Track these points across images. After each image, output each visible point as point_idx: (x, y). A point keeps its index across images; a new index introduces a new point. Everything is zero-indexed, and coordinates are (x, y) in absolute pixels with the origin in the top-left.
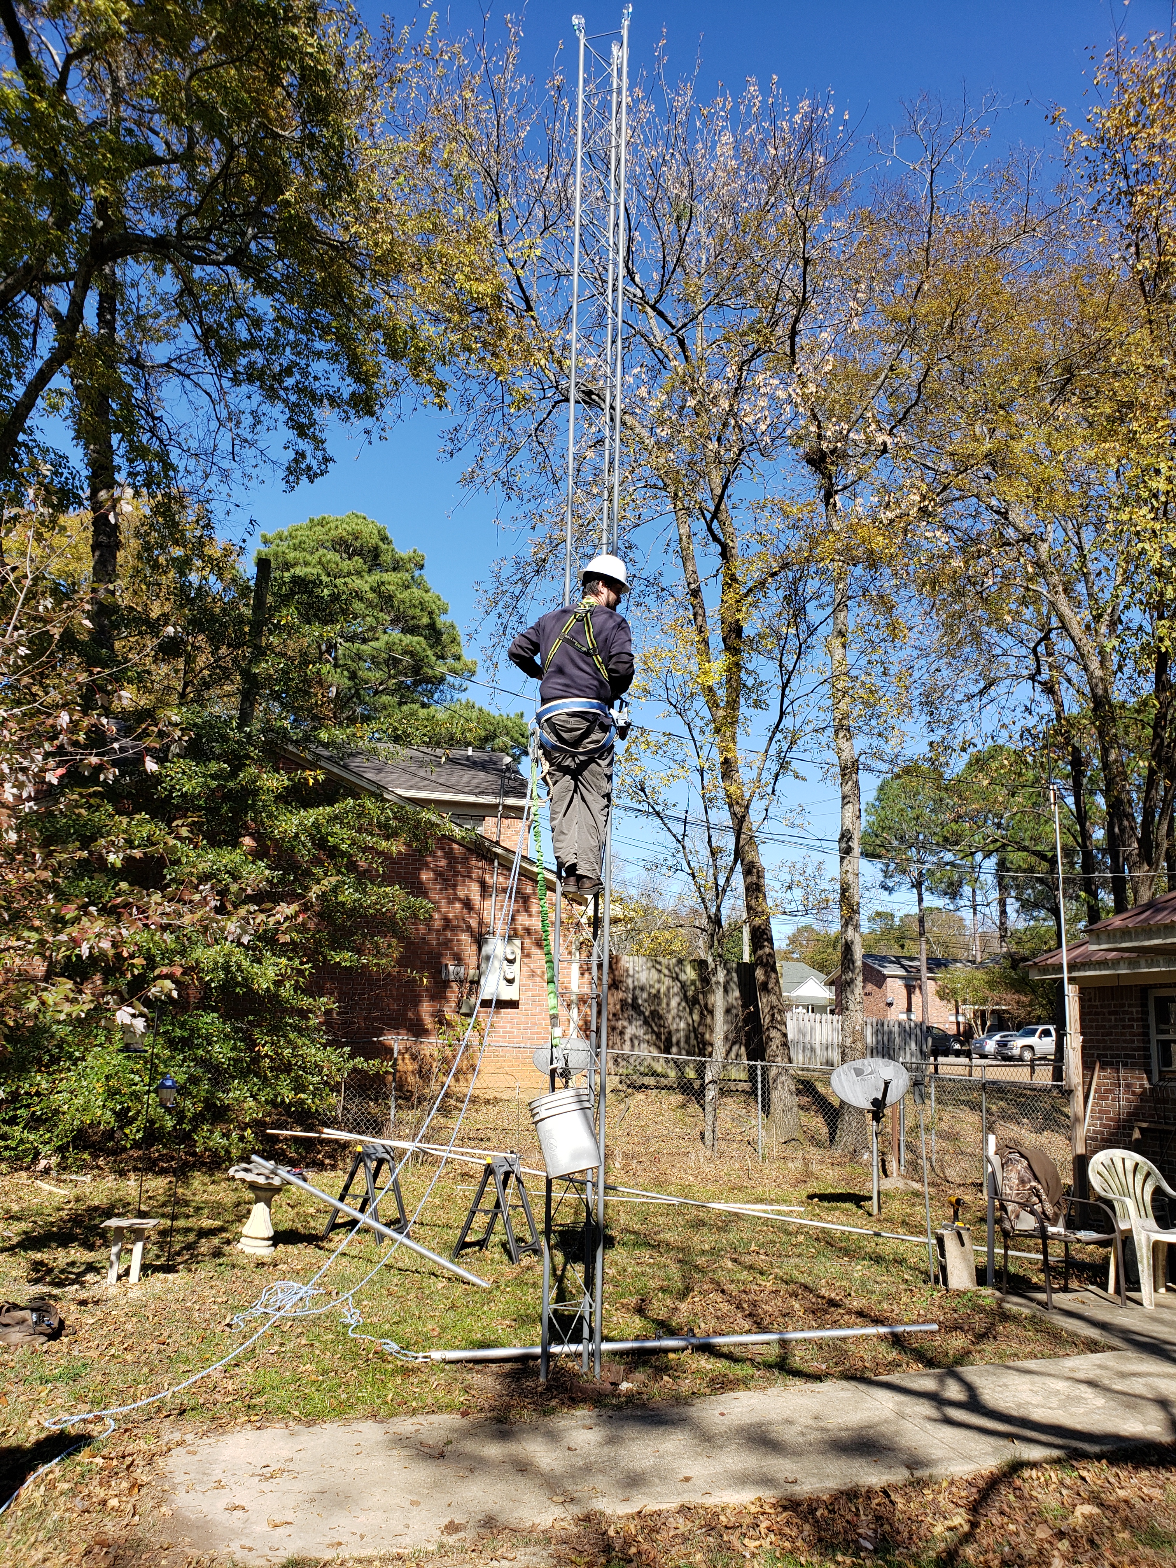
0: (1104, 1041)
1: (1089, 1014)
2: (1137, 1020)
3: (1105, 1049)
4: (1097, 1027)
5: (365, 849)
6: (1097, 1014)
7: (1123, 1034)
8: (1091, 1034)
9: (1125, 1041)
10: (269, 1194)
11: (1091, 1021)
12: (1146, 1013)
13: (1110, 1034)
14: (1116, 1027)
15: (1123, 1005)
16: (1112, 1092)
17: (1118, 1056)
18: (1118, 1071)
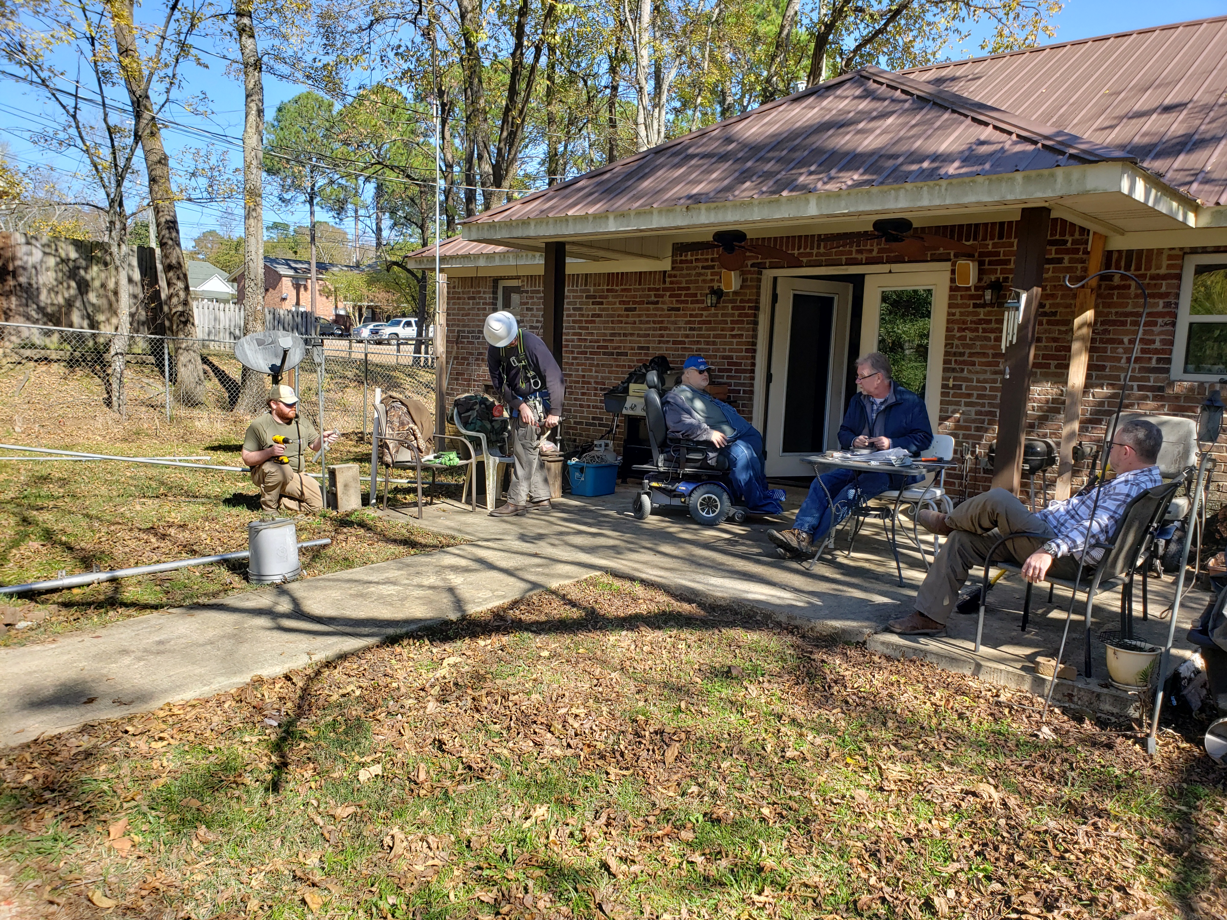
0: (463, 320)
1: (453, 298)
2: (489, 304)
3: (464, 326)
4: (459, 311)
6: (459, 298)
7: (478, 315)
8: (454, 315)
11: (454, 305)
12: (496, 298)
13: (468, 316)
14: (473, 309)
15: (479, 294)
16: (467, 359)
17: (473, 332)
18: (472, 343)
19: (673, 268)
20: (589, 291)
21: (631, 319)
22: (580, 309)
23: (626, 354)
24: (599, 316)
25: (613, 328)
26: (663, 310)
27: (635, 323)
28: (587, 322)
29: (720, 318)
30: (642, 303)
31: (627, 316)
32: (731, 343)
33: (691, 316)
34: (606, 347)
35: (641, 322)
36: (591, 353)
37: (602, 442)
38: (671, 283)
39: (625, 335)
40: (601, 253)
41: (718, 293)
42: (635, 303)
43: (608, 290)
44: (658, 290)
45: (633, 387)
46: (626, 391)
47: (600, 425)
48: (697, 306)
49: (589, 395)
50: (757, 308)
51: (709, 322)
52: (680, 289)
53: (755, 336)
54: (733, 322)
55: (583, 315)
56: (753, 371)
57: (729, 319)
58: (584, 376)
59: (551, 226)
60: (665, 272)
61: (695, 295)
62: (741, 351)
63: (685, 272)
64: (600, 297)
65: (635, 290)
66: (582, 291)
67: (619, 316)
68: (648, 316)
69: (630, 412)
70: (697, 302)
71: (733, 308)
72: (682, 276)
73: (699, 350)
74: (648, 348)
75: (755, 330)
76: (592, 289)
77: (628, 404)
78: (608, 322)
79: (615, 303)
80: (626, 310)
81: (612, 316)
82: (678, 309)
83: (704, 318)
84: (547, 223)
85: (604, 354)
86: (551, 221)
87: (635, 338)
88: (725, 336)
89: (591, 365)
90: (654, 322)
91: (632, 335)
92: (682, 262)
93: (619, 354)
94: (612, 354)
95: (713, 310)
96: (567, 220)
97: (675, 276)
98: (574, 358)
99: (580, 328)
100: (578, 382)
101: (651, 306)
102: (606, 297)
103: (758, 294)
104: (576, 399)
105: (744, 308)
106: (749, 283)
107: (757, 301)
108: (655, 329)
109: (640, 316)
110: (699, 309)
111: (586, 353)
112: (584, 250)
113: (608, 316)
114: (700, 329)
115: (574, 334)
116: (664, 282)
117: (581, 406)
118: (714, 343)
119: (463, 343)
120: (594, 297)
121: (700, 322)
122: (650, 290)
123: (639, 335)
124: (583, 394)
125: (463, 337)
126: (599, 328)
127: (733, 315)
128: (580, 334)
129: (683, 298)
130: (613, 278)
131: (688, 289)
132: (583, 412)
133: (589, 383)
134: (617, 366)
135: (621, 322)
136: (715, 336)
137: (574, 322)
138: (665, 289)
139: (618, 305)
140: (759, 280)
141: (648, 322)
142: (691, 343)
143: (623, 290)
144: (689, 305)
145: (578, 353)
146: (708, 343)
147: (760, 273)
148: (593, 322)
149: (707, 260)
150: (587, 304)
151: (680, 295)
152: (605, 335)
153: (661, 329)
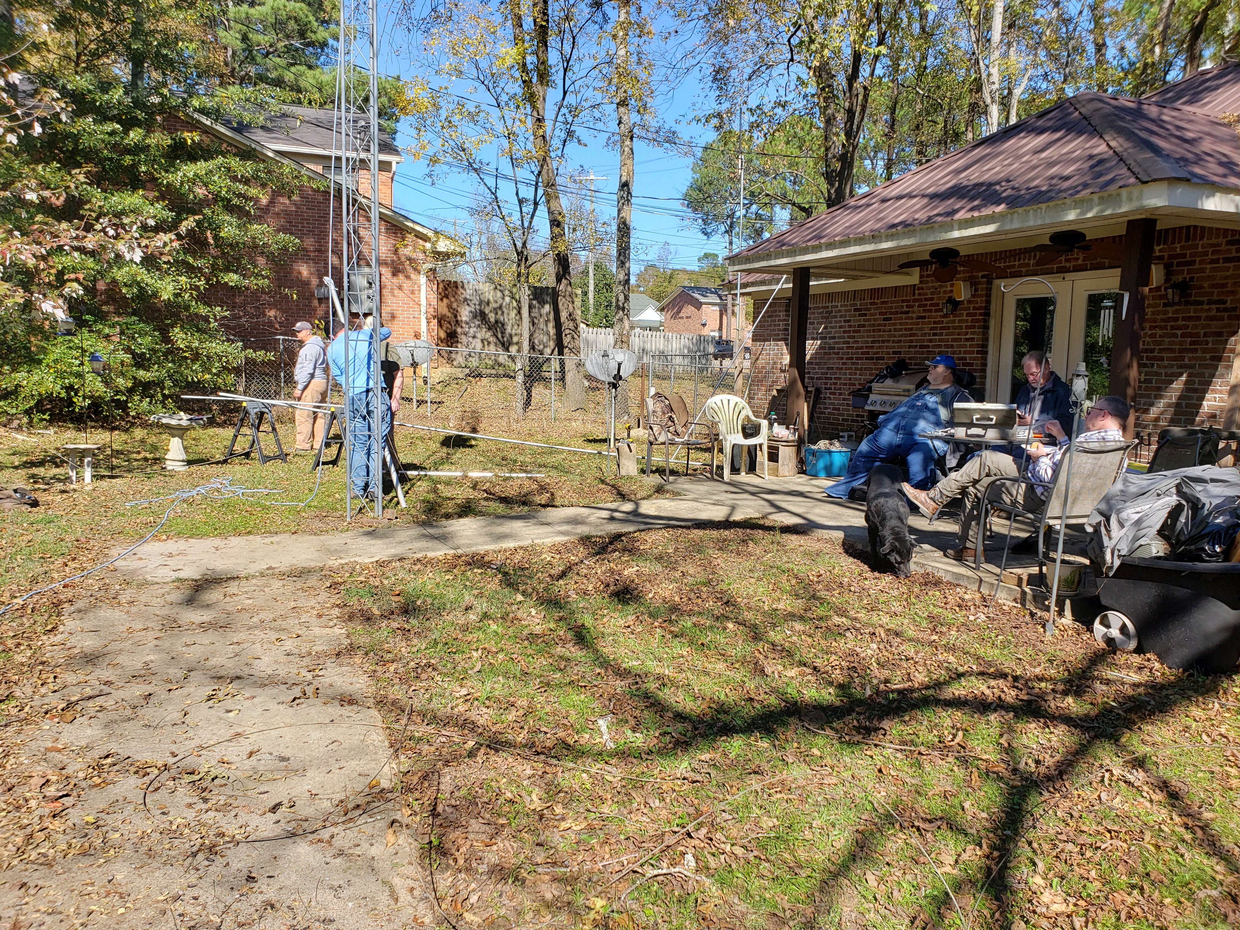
0: (763, 335)
2: (782, 321)
3: (764, 340)
5: (240, 195)
10: (181, 432)
14: (771, 325)
18: (769, 354)
19: (921, 282)
21: (888, 328)
22: (849, 321)
23: (883, 358)
24: (864, 326)
25: (874, 336)
26: (912, 318)
27: (891, 331)
28: (854, 332)
29: (957, 324)
30: (896, 313)
31: (885, 325)
32: (965, 346)
33: (935, 323)
34: (868, 353)
35: (895, 330)
36: (857, 359)
37: (846, 434)
38: (919, 294)
39: (883, 342)
40: (856, 273)
41: (955, 304)
42: (891, 313)
43: (871, 304)
44: (909, 301)
45: (874, 385)
46: (870, 389)
48: (939, 314)
50: (988, 314)
51: (948, 328)
52: (926, 300)
53: (987, 340)
54: (967, 327)
55: (850, 326)
57: (964, 325)
60: (914, 286)
61: (938, 305)
62: (973, 352)
63: (929, 285)
64: (865, 309)
65: (892, 302)
66: (851, 305)
67: (879, 325)
68: (901, 324)
70: (939, 310)
71: (967, 315)
72: (928, 288)
75: (986, 334)
77: (869, 401)
78: (869, 331)
79: (876, 315)
80: (885, 319)
81: (874, 325)
82: (924, 317)
83: (944, 325)
85: (867, 359)
87: (891, 344)
88: (960, 340)
89: (856, 369)
90: (906, 330)
91: (888, 341)
92: (927, 276)
93: (877, 359)
94: (872, 359)
95: (951, 318)
97: (922, 289)
98: (844, 364)
99: (849, 337)
100: (845, 384)
101: (904, 316)
102: (869, 309)
103: (989, 302)
104: (844, 399)
105: (975, 315)
106: (980, 292)
107: (989, 308)
108: (906, 335)
109: (895, 324)
110: (941, 317)
111: (852, 359)
113: (870, 325)
114: (941, 334)
115: (844, 343)
116: (914, 294)
118: (952, 347)
120: (860, 310)
121: (941, 328)
122: (903, 301)
123: (893, 342)
126: (863, 337)
127: (967, 321)
128: (848, 343)
129: (928, 308)
131: (932, 299)
135: (879, 330)
136: (954, 340)
137: (844, 332)
138: (914, 301)
139: (878, 316)
140: (990, 290)
141: (901, 330)
144: (933, 314)
145: (847, 359)
147: (993, 283)
148: (859, 331)
150: (854, 316)
151: (926, 305)
152: (867, 342)
153: (911, 335)
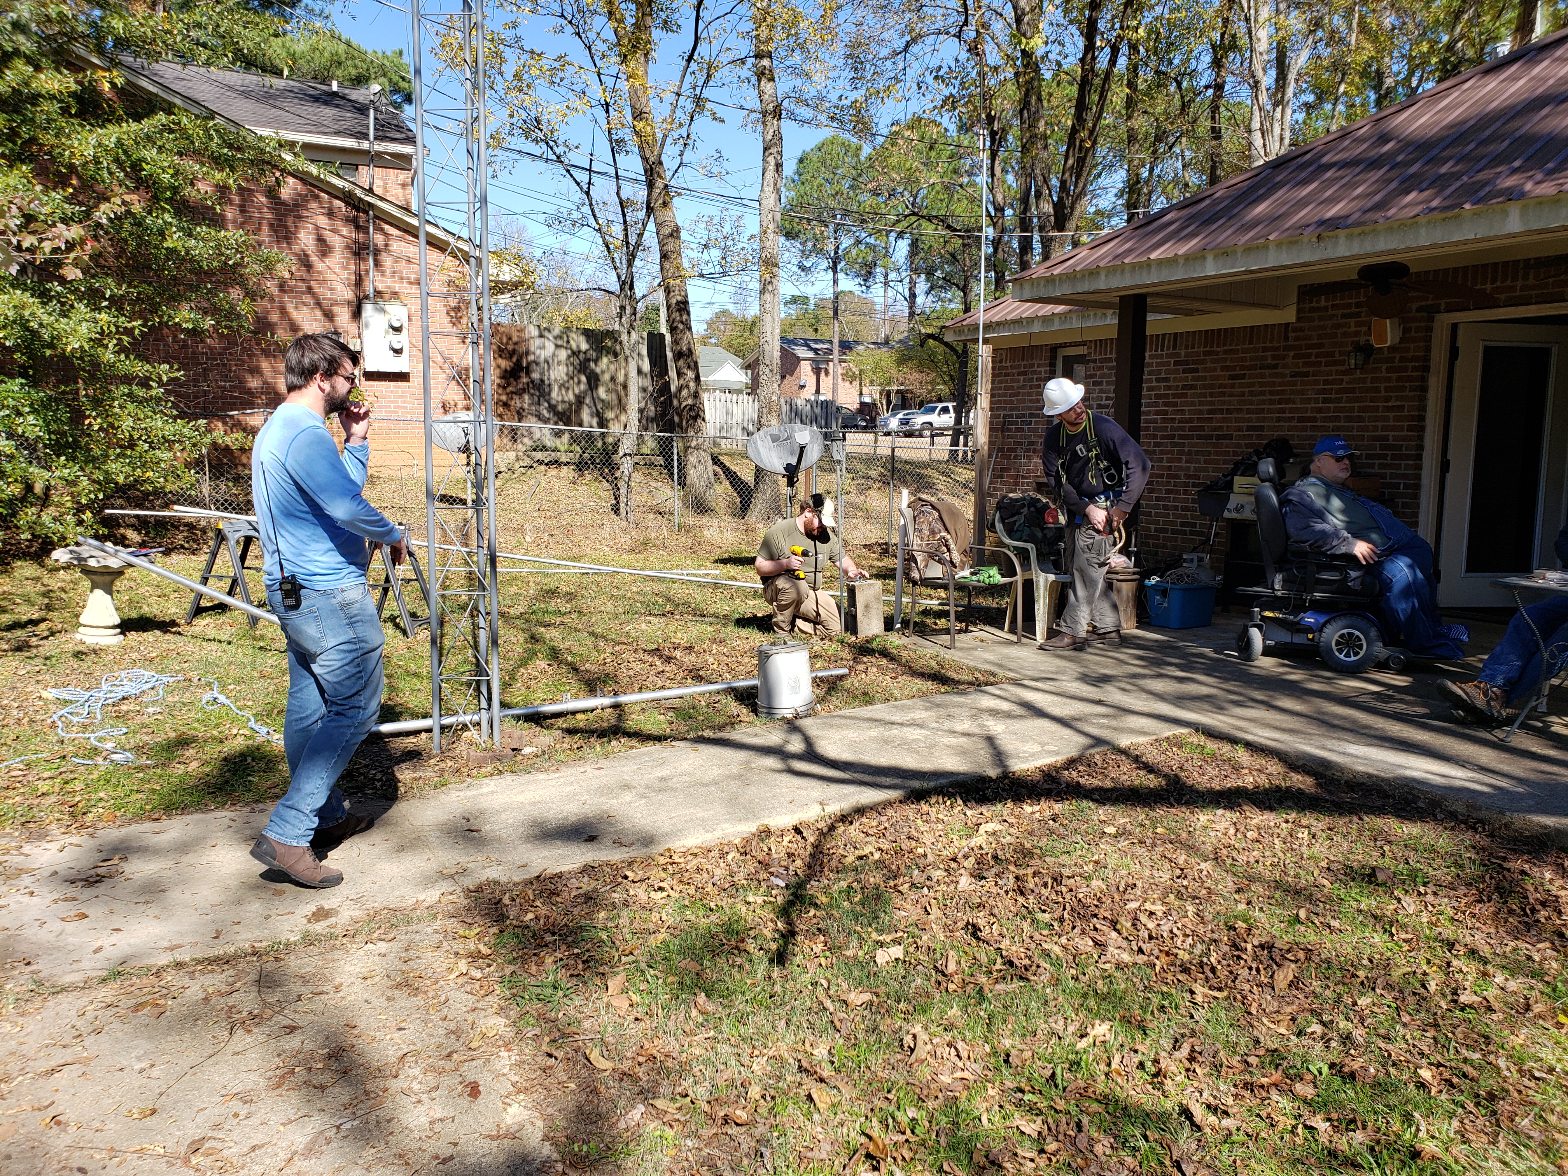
0: (1011, 402)
1: (999, 375)
3: (1012, 409)
4: (1006, 388)
6: (1006, 375)
7: (1030, 394)
8: (999, 395)
9: (1031, 401)
10: (108, 578)
11: (1000, 382)
13: (1018, 394)
14: (1023, 387)
15: (1033, 365)
16: (1015, 450)
17: (1024, 416)
18: (1022, 430)
19: (1299, 319)
20: (1178, 355)
21: (1237, 390)
22: (1166, 380)
23: (1230, 437)
24: (1193, 387)
25: (1212, 403)
26: (1283, 376)
27: (1243, 394)
28: (1175, 396)
29: (1369, 384)
30: (1253, 367)
31: (1233, 386)
32: (1386, 419)
33: (1326, 382)
34: (1202, 429)
35: (1252, 393)
36: (1181, 437)
37: (1194, 556)
38: (1297, 339)
39: (1229, 411)
40: (1196, 305)
41: (1367, 351)
42: (1243, 368)
43: (1206, 353)
44: (1277, 349)
45: (1238, 480)
46: (1229, 486)
47: (1192, 533)
48: (1334, 368)
49: (1178, 492)
50: (1427, 369)
51: (1353, 391)
52: (1309, 347)
53: (1424, 408)
54: (1388, 389)
55: (1169, 388)
56: (1419, 457)
57: (1382, 386)
58: (1170, 468)
59: (1128, 275)
60: (1287, 325)
61: (1332, 354)
62: (1401, 429)
63: (1316, 323)
64: (1195, 363)
65: (1244, 351)
66: (1169, 356)
67: (1220, 386)
68: (1262, 385)
69: (1235, 515)
70: (1335, 363)
71: (1388, 370)
72: (1312, 329)
73: (1338, 429)
74: (1262, 428)
75: (1423, 399)
76: (1183, 352)
77: (1231, 505)
78: (1204, 395)
79: (1215, 370)
80: (1231, 377)
81: (1211, 386)
82: (1306, 374)
83: (1345, 385)
84: (1123, 271)
85: (1199, 437)
86: (1127, 268)
87: (1244, 415)
88: (1376, 409)
89: (1180, 453)
90: (1272, 393)
91: (1239, 411)
92: (1312, 310)
93: (1219, 437)
94: (1210, 437)
95: (1358, 374)
96: (1149, 266)
97: (1302, 329)
98: (1156, 445)
99: (1166, 404)
100: (1162, 476)
101: (1267, 372)
102: (1203, 362)
103: (1428, 349)
104: (1158, 499)
105: (1405, 369)
106: (1413, 334)
107: (1426, 359)
108: (1272, 402)
109: (1251, 385)
110: (1338, 373)
111: (1173, 437)
112: (1172, 302)
113: (1204, 387)
114: (1339, 400)
115: (1157, 413)
116: (1286, 338)
117: (1165, 507)
118: (1360, 419)
119: (1009, 430)
120: (1187, 363)
121: (1338, 391)
122: (1265, 349)
123: (1249, 411)
124: (1168, 492)
125: (1011, 423)
126: (1192, 404)
127: (1388, 379)
128: (1165, 413)
129: (1313, 359)
130: (1210, 336)
131: (1321, 346)
132: (1168, 515)
133: (1178, 477)
134: (1217, 453)
135: (1223, 394)
136: (1362, 409)
137: (1158, 396)
138: (1287, 348)
139: (1219, 372)
140: (1430, 329)
141: (1262, 393)
142: (1324, 419)
143: (1226, 352)
144: (1323, 369)
145: (1163, 437)
146: (1349, 419)
147: (1432, 320)
148: (1185, 395)
149: (1349, 306)
150: (1176, 372)
151: (1309, 356)
152: (1200, 412)
153: (1280, 402)
